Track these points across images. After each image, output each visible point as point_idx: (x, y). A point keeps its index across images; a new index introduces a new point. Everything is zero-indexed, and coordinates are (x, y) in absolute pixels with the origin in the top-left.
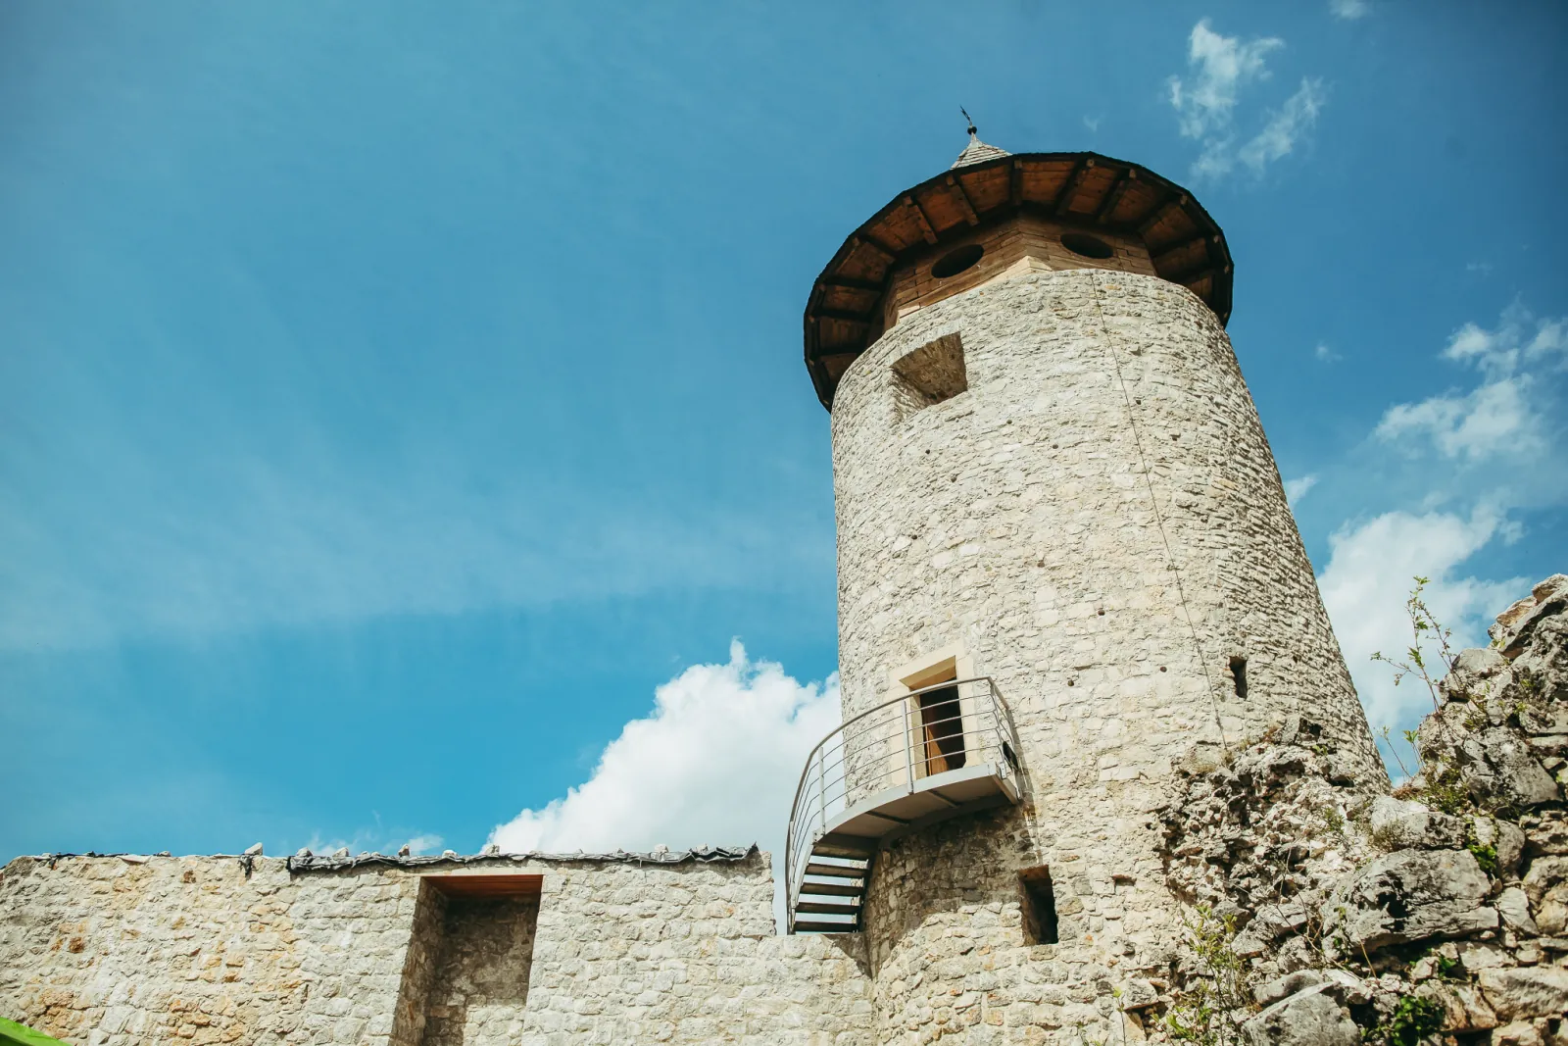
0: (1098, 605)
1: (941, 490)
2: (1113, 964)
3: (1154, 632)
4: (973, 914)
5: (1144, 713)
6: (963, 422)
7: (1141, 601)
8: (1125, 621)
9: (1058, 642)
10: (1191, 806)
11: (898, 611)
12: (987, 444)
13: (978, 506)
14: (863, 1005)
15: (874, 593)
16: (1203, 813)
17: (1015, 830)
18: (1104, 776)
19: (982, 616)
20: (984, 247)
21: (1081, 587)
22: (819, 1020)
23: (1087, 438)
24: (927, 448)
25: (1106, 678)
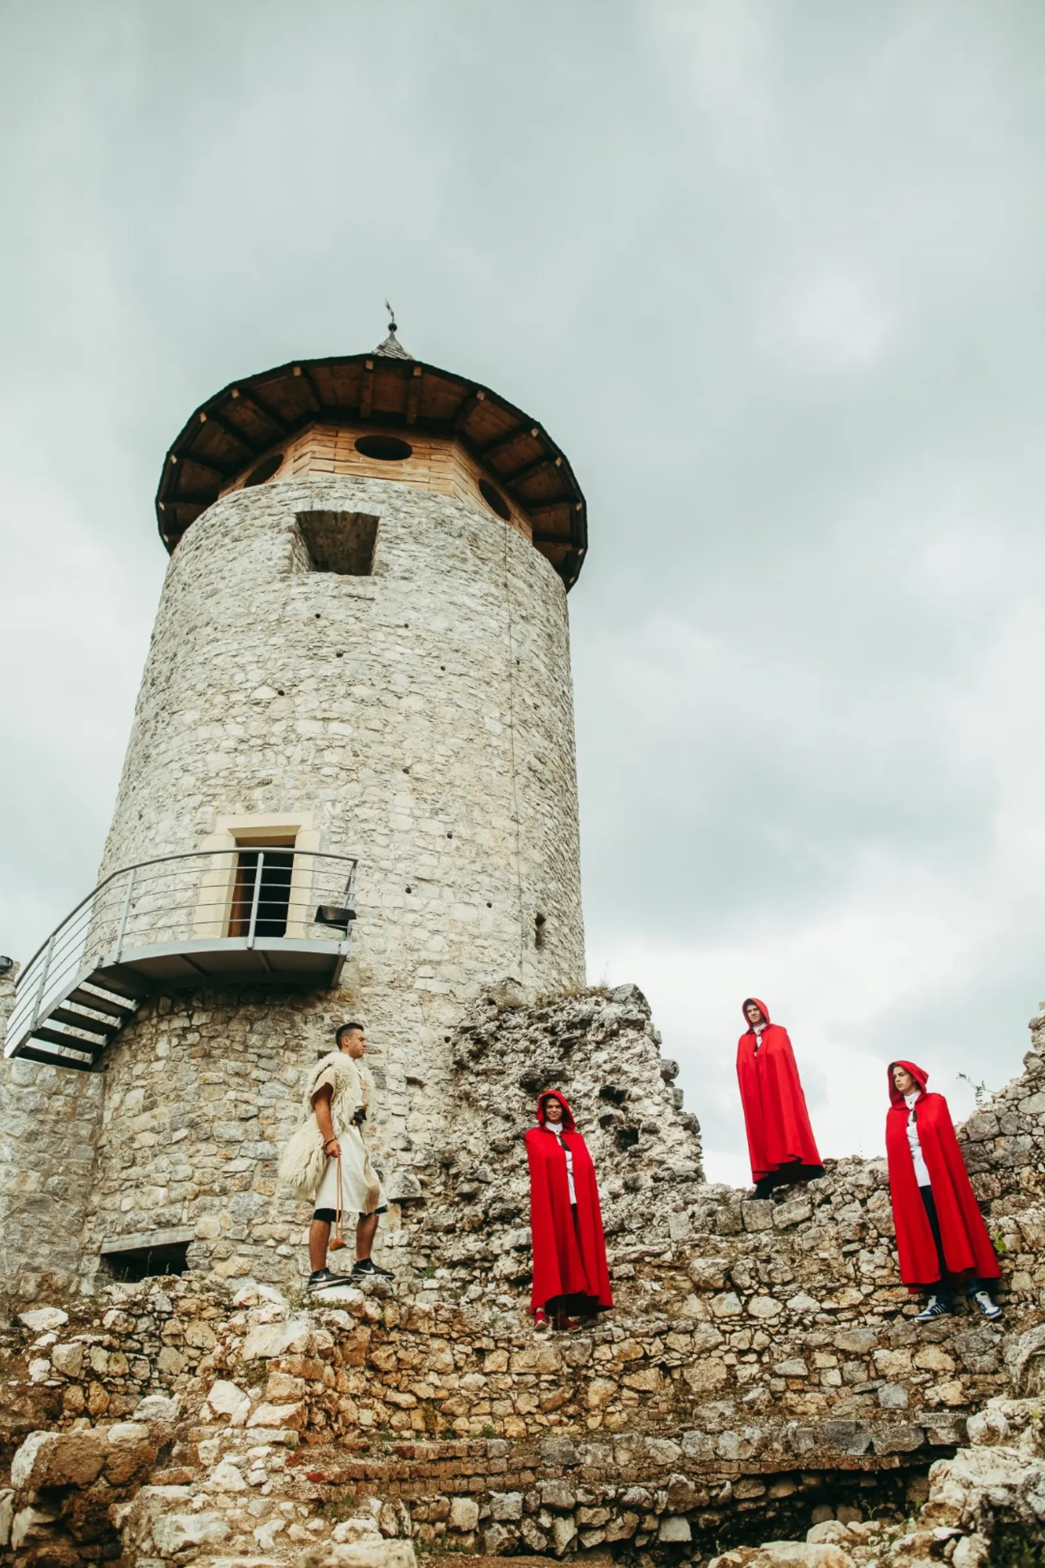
0: (450, 828)
1: (324, 659)
2: (388, 1156)
3: (490, 871)
4: (264, 1083)
5: (466, 939)
6: (362, 604)
7: (485, 837)
8: (469, 851)
9: (405, 849)
10: (504, 1033)
11: (241, 759)
12: (380, 636)
13: (360, 691)
14: (86, 1151)
15: (217, 731)
16: (517, 1041)
17: (325, 1010)
18: (419, 984)
19: (340, 798)
20: (414, 449)
21: (438, 806)
22: (32, 1158)
23: (472, 674)
24: (319, 612)
25: (441, 896)
